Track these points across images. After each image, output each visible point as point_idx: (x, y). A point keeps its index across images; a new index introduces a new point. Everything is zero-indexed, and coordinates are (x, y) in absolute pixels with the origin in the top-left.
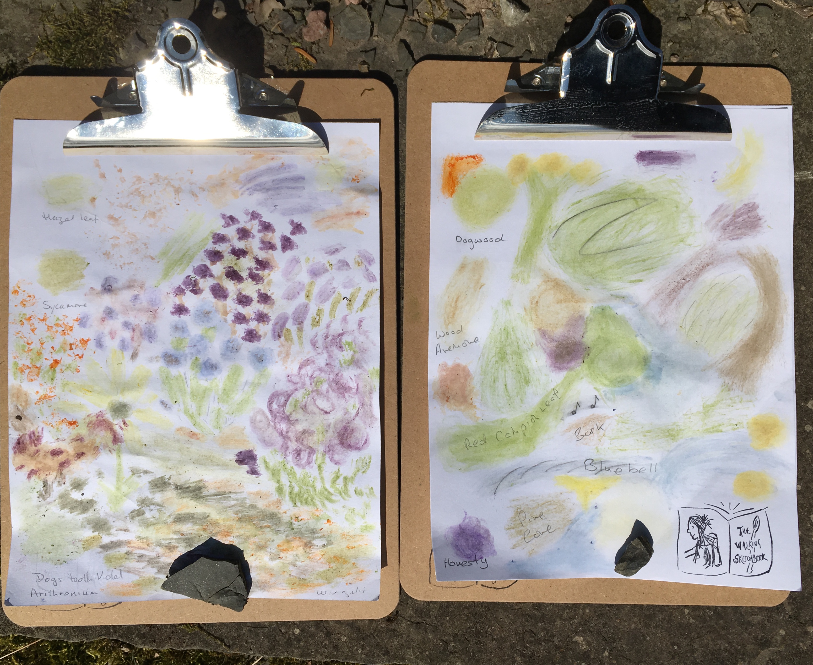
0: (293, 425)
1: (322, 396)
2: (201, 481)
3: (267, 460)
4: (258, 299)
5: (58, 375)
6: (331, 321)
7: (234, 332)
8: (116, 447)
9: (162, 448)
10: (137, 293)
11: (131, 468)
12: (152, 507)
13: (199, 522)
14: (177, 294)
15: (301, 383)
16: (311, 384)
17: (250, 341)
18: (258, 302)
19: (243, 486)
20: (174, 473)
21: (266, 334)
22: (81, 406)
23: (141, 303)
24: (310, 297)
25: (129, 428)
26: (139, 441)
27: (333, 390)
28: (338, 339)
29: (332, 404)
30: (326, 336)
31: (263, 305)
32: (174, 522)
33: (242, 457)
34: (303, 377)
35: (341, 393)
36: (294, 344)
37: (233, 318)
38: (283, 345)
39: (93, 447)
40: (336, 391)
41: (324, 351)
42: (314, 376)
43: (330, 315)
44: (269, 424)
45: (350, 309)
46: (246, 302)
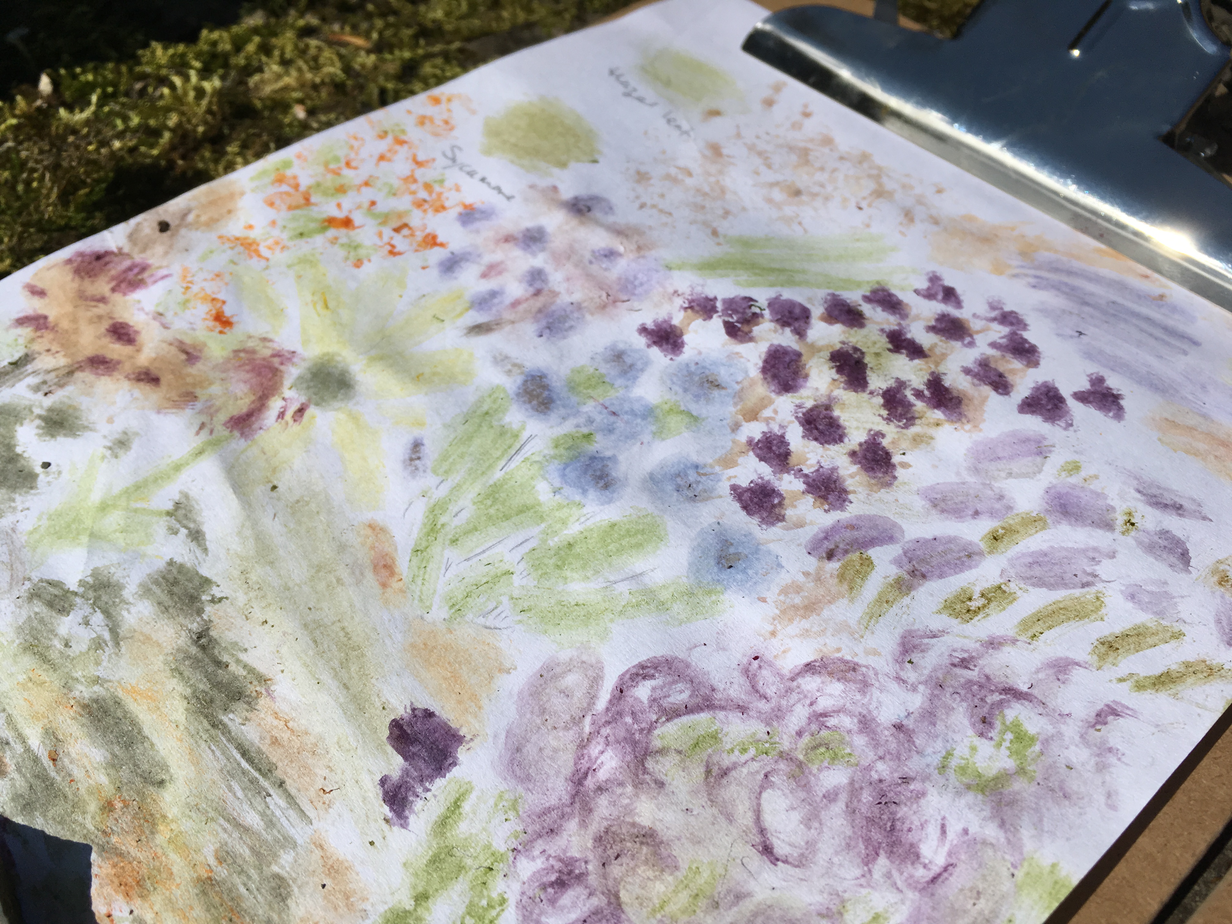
0: (638, 784)
1: (802, 795)
2: (263, 680)
3: (466, 807)
4: (857, 448)
5: (319, 240)
6: (1014, 641)
7: (728, 462)
8: (222, 431)
9: (292, 526)
10: (621, 249)
11: (187, 496)
12: (98, 618)
13: (125, 773)
14: (691, 307)
15: (773, 703)
16: (800, 734)
17: (745, 508)
18: (853, 454)
19: (328, 806)
20: (241, 599)
21: (800, 525)
22: (278, 313)
23: (606, 269)
24: (1001, 546)
25: (295, 428)
26: (274, 470)
27: (851, 811)
28: (996, 697)
29: (811, 845)
30: (963, 660)
31: (855, 468)
32: (85, 706)
33: (418, 727)
34: (794, 697)
35: (868, 841)
36: (852, 600)
37: (758, 436)
38: (818, 579)
39: (190, 389)
40: (859, 821)
41: (921, 688)
42: (831, 722)
43: (1025, 625)
44: (577, 721)
45: (1102, 658)
46: (821, 432)
